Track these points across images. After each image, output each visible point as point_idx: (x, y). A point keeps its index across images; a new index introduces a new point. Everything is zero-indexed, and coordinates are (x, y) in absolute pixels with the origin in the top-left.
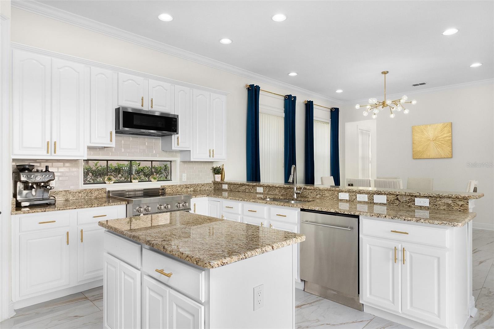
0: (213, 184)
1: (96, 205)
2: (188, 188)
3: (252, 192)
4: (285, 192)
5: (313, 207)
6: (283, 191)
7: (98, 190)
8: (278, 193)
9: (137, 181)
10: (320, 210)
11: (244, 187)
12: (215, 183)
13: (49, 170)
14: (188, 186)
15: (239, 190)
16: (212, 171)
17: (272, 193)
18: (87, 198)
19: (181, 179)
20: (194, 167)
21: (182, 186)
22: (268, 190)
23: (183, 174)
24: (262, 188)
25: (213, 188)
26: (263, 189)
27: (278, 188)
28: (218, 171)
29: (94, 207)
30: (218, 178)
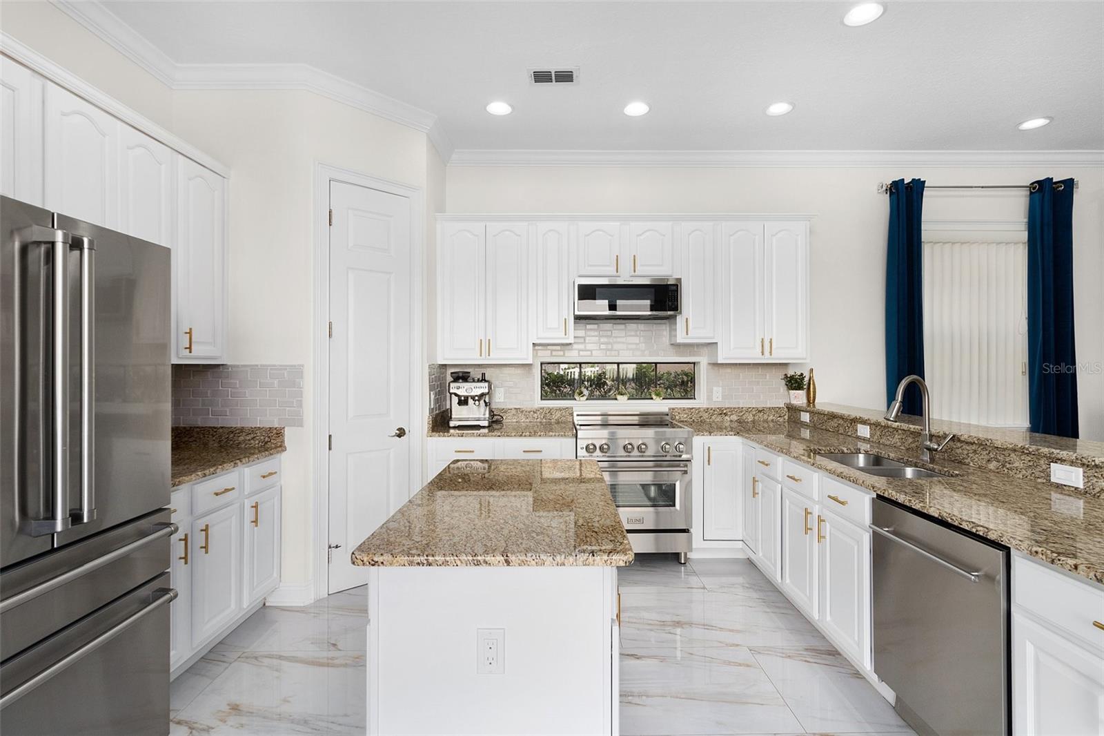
0: (786, 409)
1: (528, 433)
2: (726, 414)
3: (849, 434)
4: (914, 442)
5: (894, 493)
6: (911, 440)
7: (560, 409)
8: (899, 444)
9: (626, 397)
10: (908, 504)
11: (835, 420)
12: (792, 409)
13: (486, 379)
14: (725, 412)
15: (828, 427)
16: (783, 382)
17: (888, 443)
18: (544, 420)
19: (709, 398)
20: (766, 375)
21: (712, 411)
22: (878, 433)
23: (715, 388)
24: (869, 427)
25: (786, 417)
26: (869, 430)
27: (900, 431)
28: (795, 383)
29: (525, 436)
30: (799, 398)
